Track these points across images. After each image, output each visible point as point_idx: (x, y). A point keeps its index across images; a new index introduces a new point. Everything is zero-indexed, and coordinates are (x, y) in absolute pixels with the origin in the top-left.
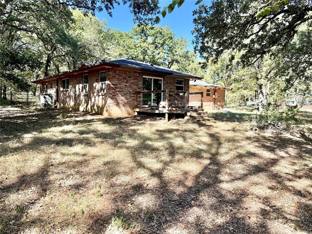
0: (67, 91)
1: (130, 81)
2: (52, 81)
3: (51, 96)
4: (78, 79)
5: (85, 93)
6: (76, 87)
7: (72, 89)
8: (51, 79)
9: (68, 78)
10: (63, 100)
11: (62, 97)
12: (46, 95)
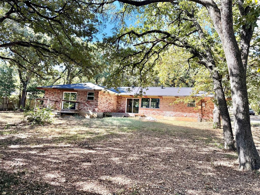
1: (55, 95)
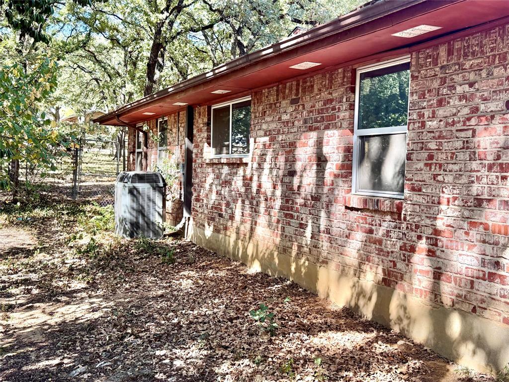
0: (236, 165)
2: (169, 114)
3: (161, 184)
4: (314, 102)
5: (369, 193)
6: (293, 145)
7: (268, 158)
8: (165, 105)
9: (248, 98)
10: (217, 207)
11: (211, 190)
12: (141, 178)
